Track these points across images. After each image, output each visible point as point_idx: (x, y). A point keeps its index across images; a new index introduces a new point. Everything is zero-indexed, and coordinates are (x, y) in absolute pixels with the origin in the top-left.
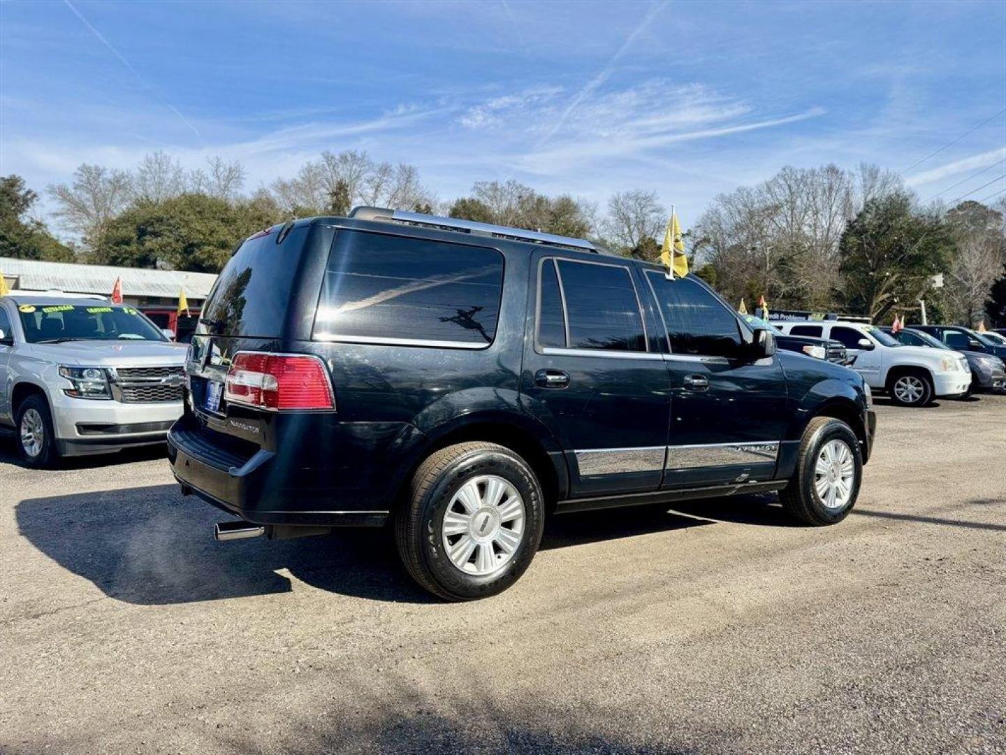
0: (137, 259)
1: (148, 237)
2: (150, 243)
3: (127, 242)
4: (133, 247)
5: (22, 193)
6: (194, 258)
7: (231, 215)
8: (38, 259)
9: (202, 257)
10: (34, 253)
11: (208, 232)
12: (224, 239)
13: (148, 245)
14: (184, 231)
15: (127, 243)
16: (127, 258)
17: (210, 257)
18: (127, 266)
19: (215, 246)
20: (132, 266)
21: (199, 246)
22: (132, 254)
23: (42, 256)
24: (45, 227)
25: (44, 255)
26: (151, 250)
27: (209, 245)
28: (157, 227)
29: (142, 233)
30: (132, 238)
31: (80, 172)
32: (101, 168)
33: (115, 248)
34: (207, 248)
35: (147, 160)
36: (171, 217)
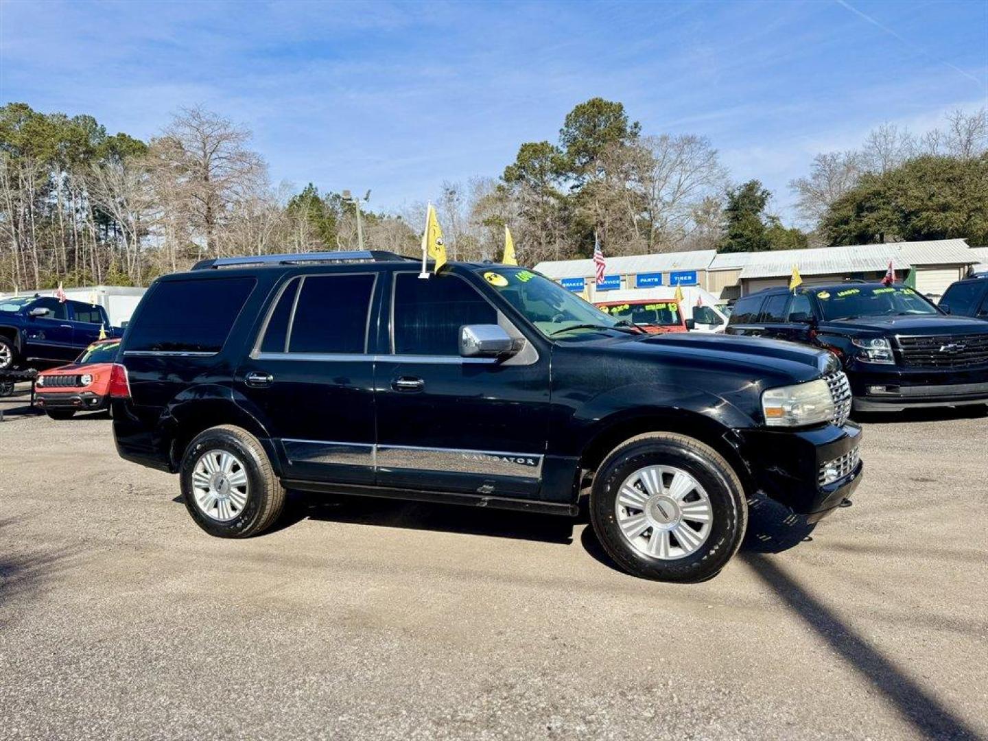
0: (856, 236)
1: (865, 214)
2: (869, 218)
3: (846, 221)
4: (852, 226)
5: (759, 193)
6: (912, 226)
7: (957, 172)
8: (769, 249)
9: (920, 224)
10: (765, 245)
11: (927, 197)
12: (944, 201)
13: (865, 221)
14: (901, 201)
15: (846, 223)
16: (846, 237)
17: (929, 222)
18: (846, 245)
19: (934, 210)
20: (851, 244)
21: (916, 213)
22: (850, 232)
23: (773, 246)
24: (778, 219)
25: (774, 245)
26: (868, 226)
27: (928, 210)
28: (874, 203)
29: (860, 209)
30: (851, 216)
31: (816, 162)
32: (836, 153)
33: (834, 229)
34: (924, 214)
35: (873, 135)
36: (889, 189)
